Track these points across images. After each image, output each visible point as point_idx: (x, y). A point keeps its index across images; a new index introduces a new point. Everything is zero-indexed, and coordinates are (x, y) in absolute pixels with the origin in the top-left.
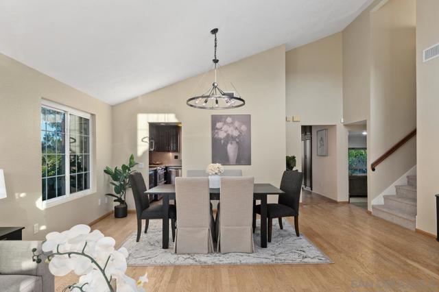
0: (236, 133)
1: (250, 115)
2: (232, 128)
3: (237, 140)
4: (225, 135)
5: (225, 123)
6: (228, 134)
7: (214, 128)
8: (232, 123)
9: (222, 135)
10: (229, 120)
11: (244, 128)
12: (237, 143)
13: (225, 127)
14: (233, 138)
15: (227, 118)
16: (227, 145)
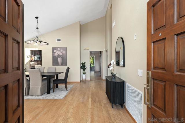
0: (61, 54)
1: (66, 48)
2: (60, 52)
3: (62, 56)
4: (57, 54)
5: (57, 50)
6: (58, 54)
7: (53, 52)
8: (60, 50)
9: (56, 55)
10: (59, 49)
11: (64, 52)
12: (62, 57)
13: (57, 52)
14: (60, 56)
15: (58, 48)
16: (58, 58)
